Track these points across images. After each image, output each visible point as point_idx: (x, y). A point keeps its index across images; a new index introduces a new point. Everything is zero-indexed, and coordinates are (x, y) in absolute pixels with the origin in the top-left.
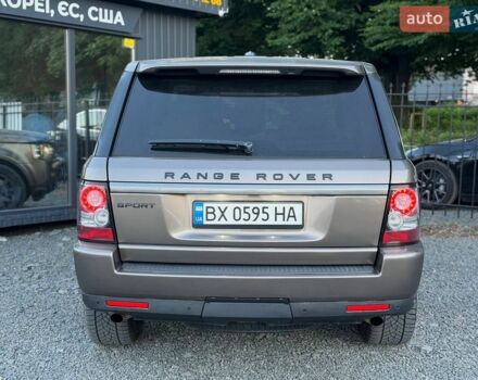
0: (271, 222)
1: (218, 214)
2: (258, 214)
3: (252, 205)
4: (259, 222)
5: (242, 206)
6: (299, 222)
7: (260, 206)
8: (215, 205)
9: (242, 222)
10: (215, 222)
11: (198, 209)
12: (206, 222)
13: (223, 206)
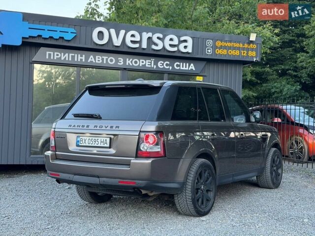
0: (99, 145)
1: (84, 141)
2: (95, 142)
3: (94, 138)
5: (91, 138)
6: (108, 146)
7: (96, 138)
8: (83, 138)
9: (90, 145)
10: (83, 144)
11: (78, 139)
12: (80, 145)
13: (85, 138)
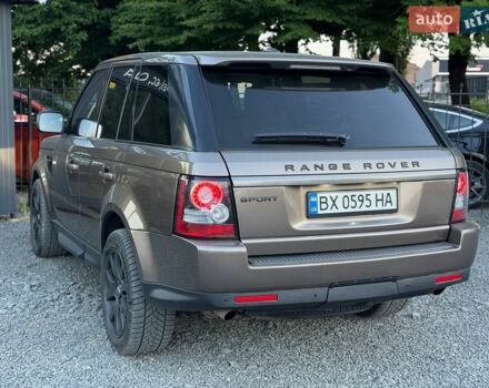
0: (373, 208)
1: (330, 203)
2: (362, 201)
3: (358, 193)
4: (364, 209)
5: (349, 194)
6: (394, 207)
7: (364, 193)
8: (327, 195)
9: (350, 210)
10: (328, 211)
11: (313, 199)
12: (320, 212)
13: (334, 195)
